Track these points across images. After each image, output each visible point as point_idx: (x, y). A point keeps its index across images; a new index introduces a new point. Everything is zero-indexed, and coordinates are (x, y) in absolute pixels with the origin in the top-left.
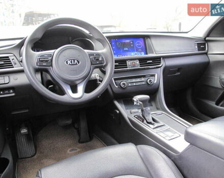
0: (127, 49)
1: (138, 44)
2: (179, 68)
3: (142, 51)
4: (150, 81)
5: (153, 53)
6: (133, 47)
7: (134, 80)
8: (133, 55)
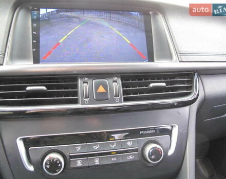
4: (155, 152)
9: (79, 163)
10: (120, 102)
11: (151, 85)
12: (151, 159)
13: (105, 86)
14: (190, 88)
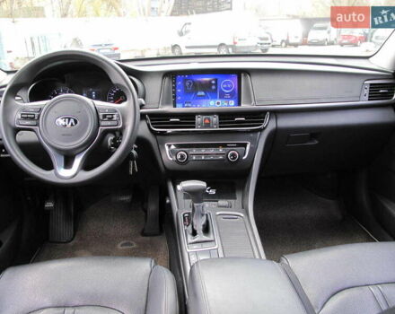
0: (203, 93)
1: (225, 86)
2: (314, 133)
3: (231, 99)
4: (233, 155)
5: (250, 102)
6: (216, 90)
7: (203, 151)
9: (194, 158)
10: (217, 128)
11: (236, 119)
12: (231, 158)
13: (209, 119)
14: (262, 121)
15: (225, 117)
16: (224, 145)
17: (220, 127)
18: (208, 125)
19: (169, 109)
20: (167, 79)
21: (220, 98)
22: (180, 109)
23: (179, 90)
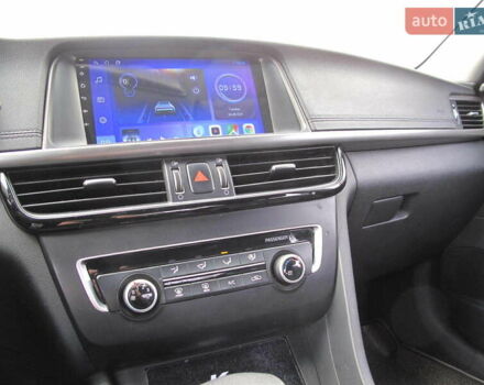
0: (169, 107)
1: (226, 88)
2: (407, 194)
3: (245, 119)
5: (297, 126)
6: (203, 97)
8: (199, 134)
9: (179, 293)
10: (231, 195)
11: (274, 168)
12: (287, 276)
13: (206, 173)
14: (333, 170)
15: (246, 163)
16: (257, 242)
17: (238, 192)
18: (204, 189)
19: (76, 147)
20: (59, 70)
21: (219, 118)
22: (106, 146)
23: (100, 100)
